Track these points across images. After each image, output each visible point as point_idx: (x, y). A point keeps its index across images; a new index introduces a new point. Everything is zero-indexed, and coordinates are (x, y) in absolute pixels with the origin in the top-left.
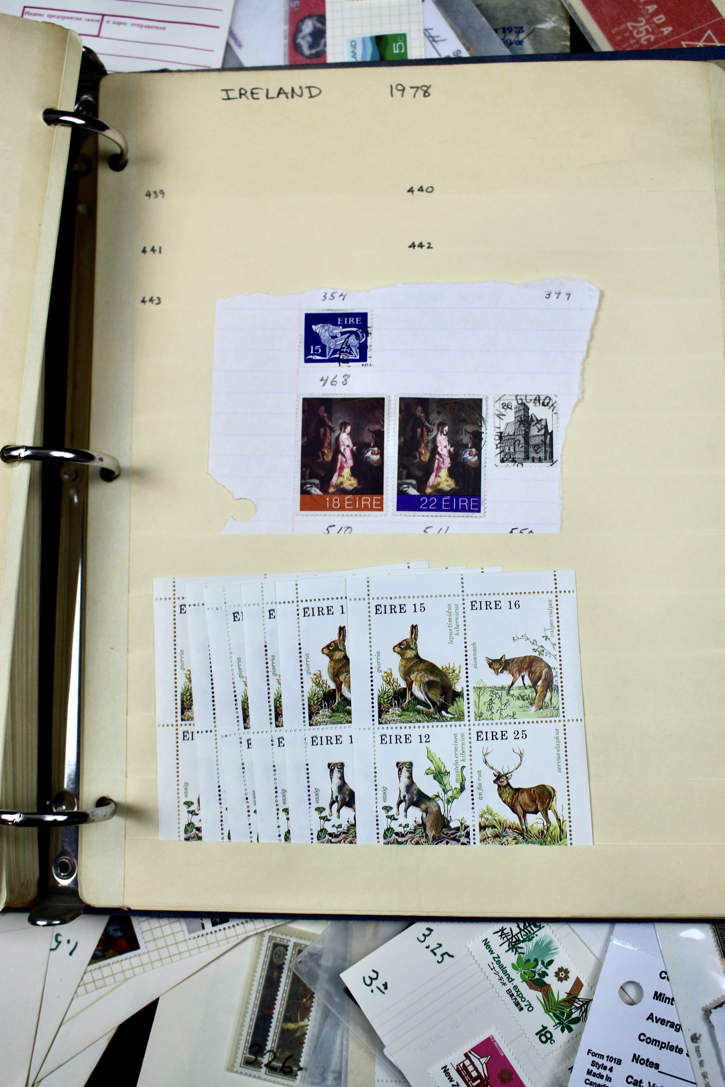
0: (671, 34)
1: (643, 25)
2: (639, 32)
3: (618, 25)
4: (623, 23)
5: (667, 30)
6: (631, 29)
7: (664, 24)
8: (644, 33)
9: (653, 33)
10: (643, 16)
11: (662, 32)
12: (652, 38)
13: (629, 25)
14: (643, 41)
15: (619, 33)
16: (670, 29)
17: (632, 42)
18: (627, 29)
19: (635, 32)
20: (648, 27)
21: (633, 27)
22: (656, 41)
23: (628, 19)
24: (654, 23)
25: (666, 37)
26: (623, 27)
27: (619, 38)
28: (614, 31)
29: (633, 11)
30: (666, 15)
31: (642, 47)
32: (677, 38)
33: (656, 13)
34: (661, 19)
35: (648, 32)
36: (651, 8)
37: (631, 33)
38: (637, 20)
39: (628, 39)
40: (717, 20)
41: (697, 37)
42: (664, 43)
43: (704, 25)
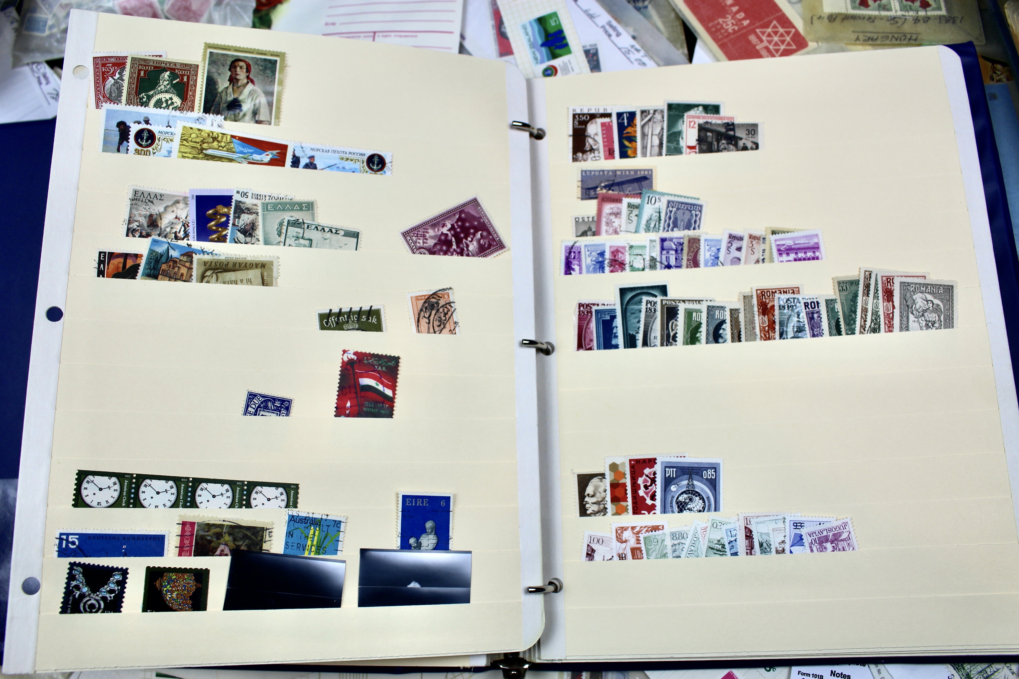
0: (749, 25)
1: (729, 20)
2: (727, 25)
3: (713, 21)
4: (715, 20)
5: (746, 23)
6: (721, 22)
7: (744, 19)
8: (731, 25)
9: (736, 25)
10: (729, 14)
11: (743, 24)
12: (736, 28)
13: (720, 20)
14: (730, 31)
15: (713, 26)
16: (748, 22)
17: (723, 31)
18: (719, 23)
19: (724, 25)
20: (733, 21)
21: (724, 22)
22: (739, 30)
23: (719, 16)
24: (737, 18)
25: (746, 27)
26: (716, 22)
27: (714, 29)
28: (711, 24)
29: (722, 11)
30: (745, 13)
31: (729, 34)
32: (753, 27)
33: (738, 12)
34: (742, 15)
35: (733, 24)
36: (735, 9)
37: (722, 26)
38: (725, 17)
39: (720, 30)
40: (780, 14)
41: (767, 26)
42: (745, 31)
43: (771, 18)
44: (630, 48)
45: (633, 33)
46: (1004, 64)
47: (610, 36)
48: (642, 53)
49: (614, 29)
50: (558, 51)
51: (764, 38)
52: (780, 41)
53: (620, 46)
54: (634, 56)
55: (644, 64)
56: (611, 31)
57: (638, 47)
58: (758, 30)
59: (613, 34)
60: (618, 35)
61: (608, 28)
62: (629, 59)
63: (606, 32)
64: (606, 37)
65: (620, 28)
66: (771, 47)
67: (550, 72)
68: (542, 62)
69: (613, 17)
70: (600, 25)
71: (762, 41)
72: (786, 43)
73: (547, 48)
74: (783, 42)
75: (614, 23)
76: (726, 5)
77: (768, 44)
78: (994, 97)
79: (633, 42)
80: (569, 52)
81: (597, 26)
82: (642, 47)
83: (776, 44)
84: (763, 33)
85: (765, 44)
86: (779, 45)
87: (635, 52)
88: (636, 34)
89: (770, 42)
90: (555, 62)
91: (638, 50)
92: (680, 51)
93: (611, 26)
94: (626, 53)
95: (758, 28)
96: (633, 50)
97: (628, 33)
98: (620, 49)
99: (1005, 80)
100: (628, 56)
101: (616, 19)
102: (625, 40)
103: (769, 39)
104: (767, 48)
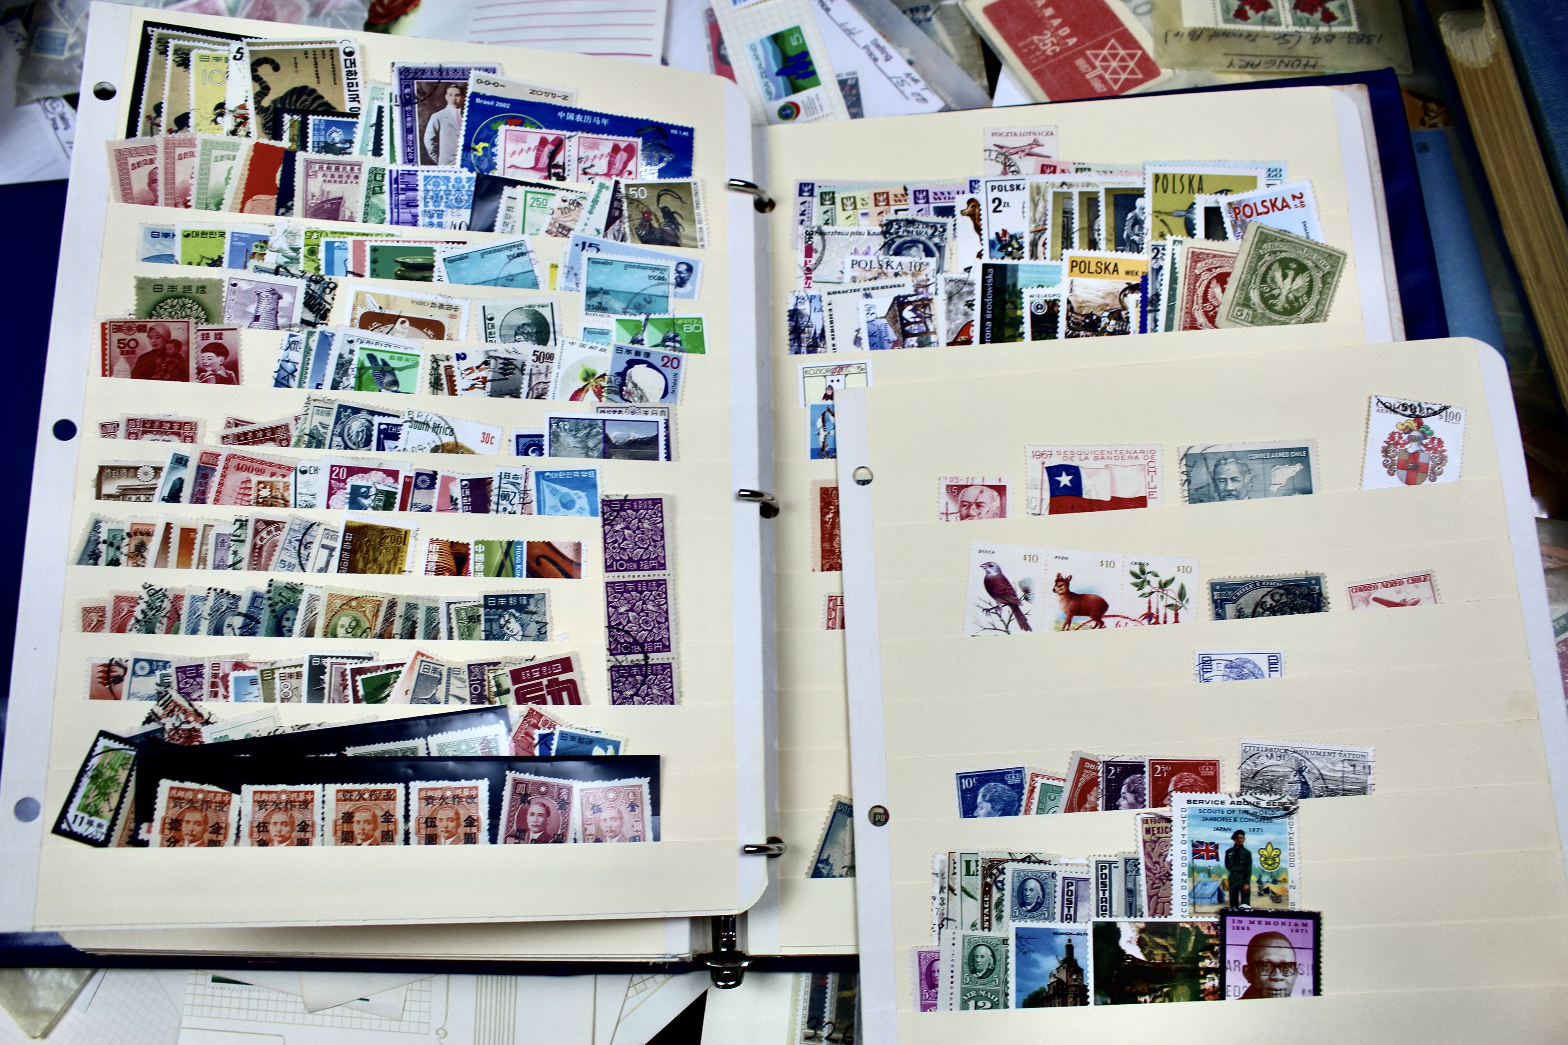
0: (1076, 45)
1: (1048, 38)
2: (1045, 45)
3: (1024, 38)
4: (1028, 37)
5: (1072, 41)
6: (1036, 41)
7: (1069, 36)
8: (1050, 45)
9: (1058, 45)
10: (1046, 29)
11: (1067, 43)
12: (1058, 49)
13: (1035, 38)
14: (1049, 52)
15: (1025, 47)
16: (1074, 40)
17: (1038, 53)
18: (1032, 43)
19: (1041, 45)
20: (1053, 39)
21: (1040, 40)
22: (1061, 52)
23: (1033, 33)
24: (1059, 35)
25: (1071, 48)
26: (1028, 41)
27: (1025, 51)
28: (1021, 44)
29: (1037, 24)
30: (1070, 27)
31: (1048, 57)
32: (1081, 47)
33: (1061, 26)
34: (1066, 31)
35: (1053, 44)
36: (1056, 22)
37: (1037, 45)
38: (1041, 34)
39: (1034, 51)
40: (1120, 29)
41: (1102, 46)
42: (1070, 53)
43: (1108, 35)
44: (904, 77)
45: (909, 57)
46: (1440, 103)
47: (875, 60)
48: (922, 84)
49: (882, 50)
50: (800, 82)
51: (1097, 63)
52: (1120, 67)
53: (890, 75)
54: (911, 88)
55: (924, 100)
56: (877, 53)
57: (917, 76)
58: (1088, 53)
59: (881, 57)
60: (888, 58)
61: (873, 48)
62: (902, 93)
63: (871, 54)
64: (871, 62)
65: (890, 49)
66: (1107, 76)
67: (789, 113)
68: (778, 97)
69: (880, 33)
70: (862, 45)
71: (1094, 67)
72: (1129, 70)
73: (785, 78)
74: (1124, 69)
75: (882, 42)
76: (1043, 17)
77: (1102, 72)
78: (1424, 148)
79: (909, 69)
80: (817, 83)
81: (858, 45)
82: (922, 77)
83: (1114, 72)
84: (1096, 56)
85: (1099, 71)
86: (1118, 74)
87: (912, 83)
88: (913, 58)
89: (1106, 69)
90: (797, 98)
91: (916, 81)
92: (978, 83)
93: (878, 46)
94: (899, 84)
95: (1088, 48)
96: (908, 80)
97: (902, 56)
98: (890, 78)
99: (1441, 125)
100: (902, 88)
101: (884, 36)
102: (898, 66)
103: (1105, 64)
104: (1101, 78)
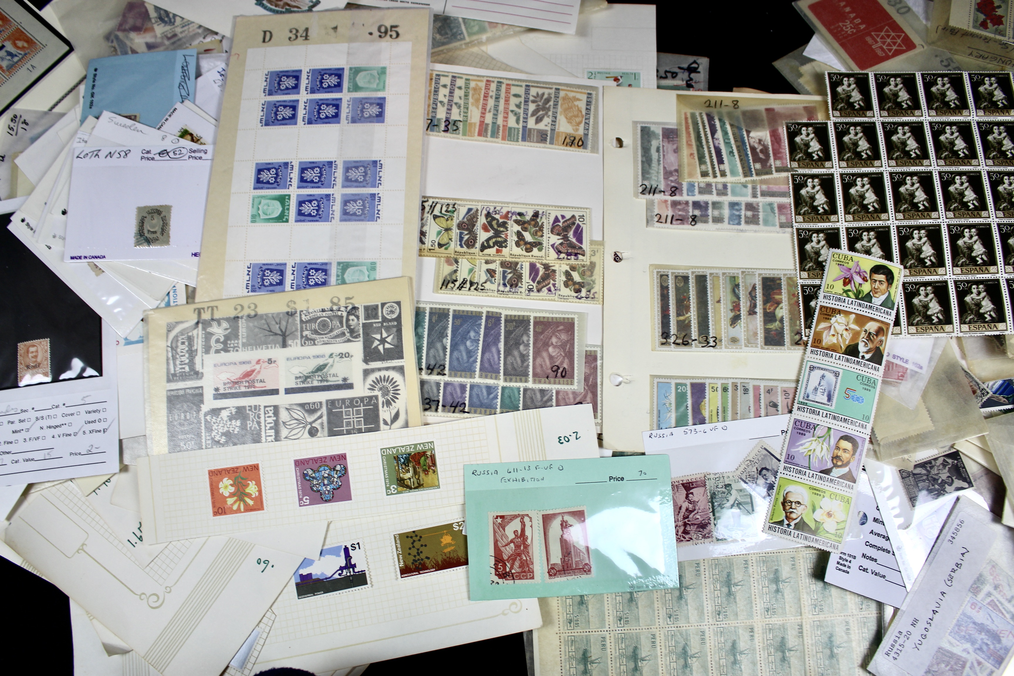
0: (864, 29)
5: (862, 27)
7: (860, 24)
9: (854, 28)
12: (855, 31)
16: (864, 26)
25: (862, 31)
30: (861, 18)
31: (849, 35)
32: (869, 30)
33: (855, 18)
34: (858, 21)
35: (851, 28)
36: (852, 15)
37: (842, 28)
38: (844, 22)
39: (840, 31)
42: (861, 33)
51: (878, 40)
58: (873, 33)
66: (885, 47)
71: (876, 42)
72: (897, 44)
74: (895, 43)
76: (844, 13)
77: (882, 45)
83: (889, 45)
84: (878, 36)
85: (880, 44)
86: (891, 46)
89: (884, 43)
95: (872, 31)
103: (883, 40)
104: (881, 48)
